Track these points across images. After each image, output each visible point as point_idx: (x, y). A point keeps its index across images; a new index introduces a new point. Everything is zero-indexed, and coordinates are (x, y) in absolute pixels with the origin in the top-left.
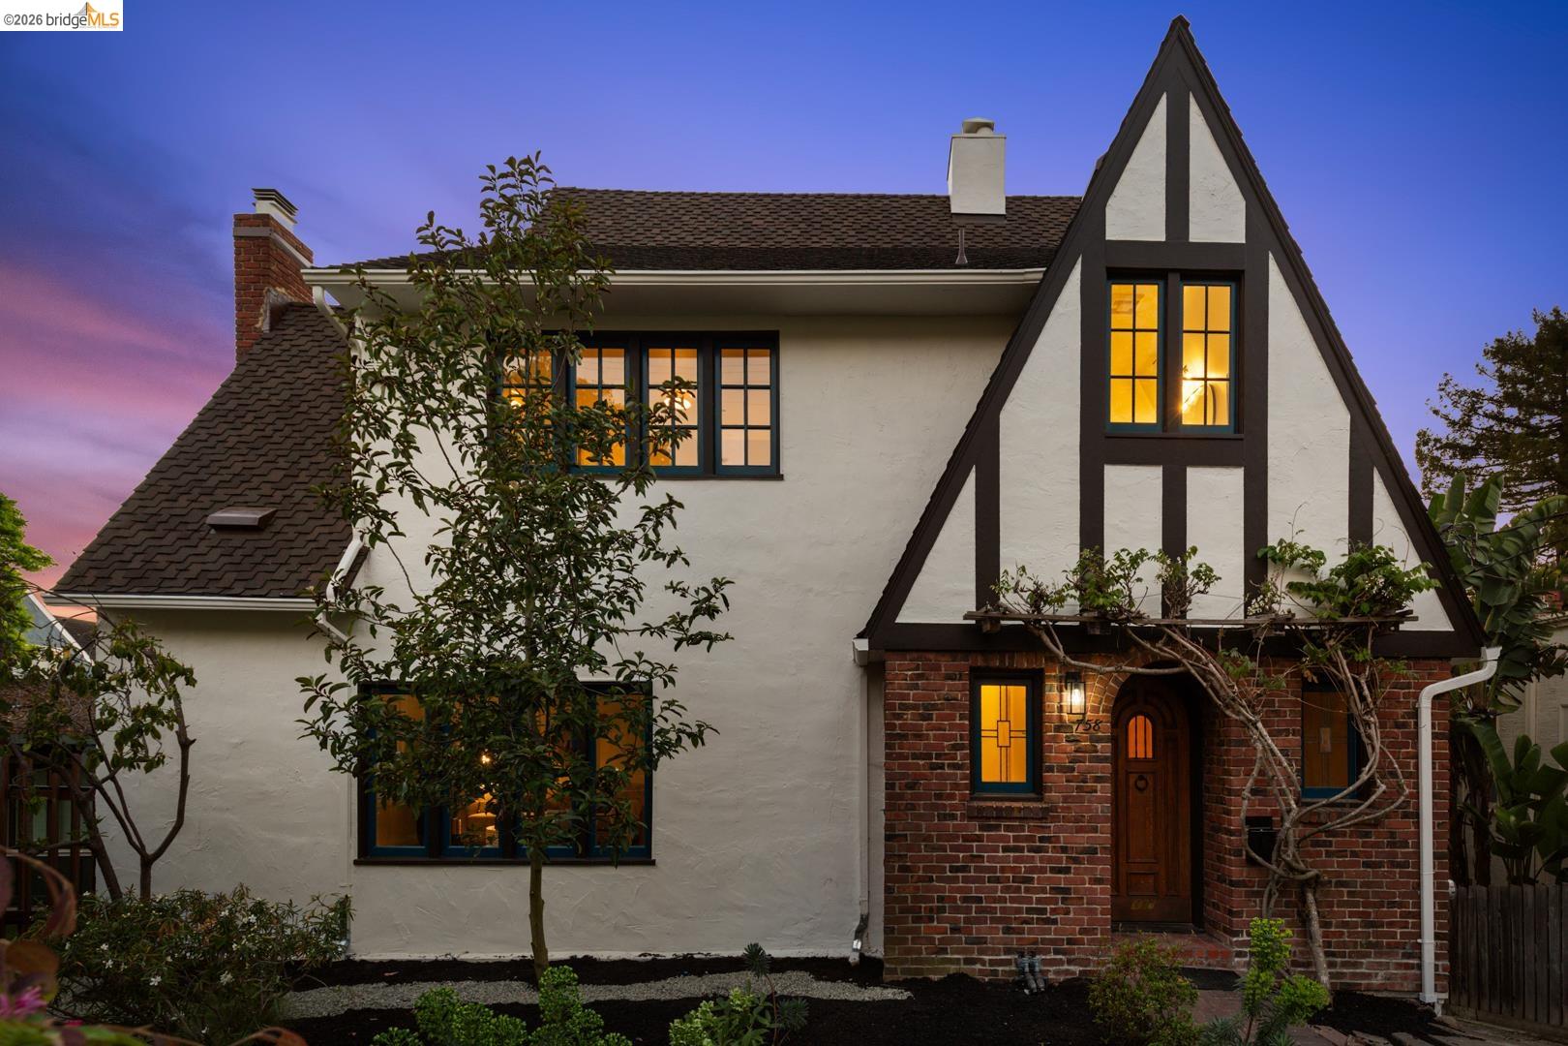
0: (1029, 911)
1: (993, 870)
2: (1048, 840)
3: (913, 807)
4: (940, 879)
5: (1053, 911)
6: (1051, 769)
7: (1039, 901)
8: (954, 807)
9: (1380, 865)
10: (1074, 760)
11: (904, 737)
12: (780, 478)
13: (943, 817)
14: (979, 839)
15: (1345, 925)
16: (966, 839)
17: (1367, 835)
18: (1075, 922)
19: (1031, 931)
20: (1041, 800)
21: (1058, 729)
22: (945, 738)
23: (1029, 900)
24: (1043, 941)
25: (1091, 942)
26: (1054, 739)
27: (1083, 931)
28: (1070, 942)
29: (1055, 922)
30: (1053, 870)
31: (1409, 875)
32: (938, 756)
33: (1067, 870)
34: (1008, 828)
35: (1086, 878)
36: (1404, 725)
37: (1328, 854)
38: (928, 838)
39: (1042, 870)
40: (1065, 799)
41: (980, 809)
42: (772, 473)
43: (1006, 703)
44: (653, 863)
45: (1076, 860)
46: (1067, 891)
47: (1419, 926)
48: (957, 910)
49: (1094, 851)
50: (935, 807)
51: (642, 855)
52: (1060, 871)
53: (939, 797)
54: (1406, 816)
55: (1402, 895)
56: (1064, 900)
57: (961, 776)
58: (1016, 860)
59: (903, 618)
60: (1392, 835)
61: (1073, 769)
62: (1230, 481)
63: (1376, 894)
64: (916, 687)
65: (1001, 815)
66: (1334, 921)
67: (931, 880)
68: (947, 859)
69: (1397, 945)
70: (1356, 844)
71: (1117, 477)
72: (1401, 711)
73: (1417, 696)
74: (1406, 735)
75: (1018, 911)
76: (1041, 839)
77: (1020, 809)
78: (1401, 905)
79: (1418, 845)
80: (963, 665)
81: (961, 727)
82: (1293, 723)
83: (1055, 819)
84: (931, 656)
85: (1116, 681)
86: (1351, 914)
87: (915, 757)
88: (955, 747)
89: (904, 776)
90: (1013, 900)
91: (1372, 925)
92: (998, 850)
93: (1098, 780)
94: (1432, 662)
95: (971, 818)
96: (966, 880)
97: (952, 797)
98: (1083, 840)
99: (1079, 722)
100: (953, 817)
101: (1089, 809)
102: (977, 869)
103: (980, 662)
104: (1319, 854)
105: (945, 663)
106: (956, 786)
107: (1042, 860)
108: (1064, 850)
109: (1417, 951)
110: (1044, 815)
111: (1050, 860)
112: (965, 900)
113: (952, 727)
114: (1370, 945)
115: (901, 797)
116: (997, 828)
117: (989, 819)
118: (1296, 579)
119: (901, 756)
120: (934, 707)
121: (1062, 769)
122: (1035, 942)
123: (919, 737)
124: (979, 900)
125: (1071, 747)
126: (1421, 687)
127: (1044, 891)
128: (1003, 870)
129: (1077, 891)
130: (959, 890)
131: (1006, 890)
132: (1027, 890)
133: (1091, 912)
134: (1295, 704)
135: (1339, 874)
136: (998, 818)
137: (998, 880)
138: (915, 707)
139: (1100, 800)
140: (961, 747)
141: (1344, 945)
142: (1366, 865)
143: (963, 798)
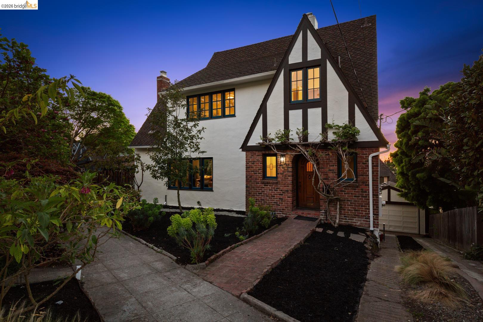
0: (274, 203)
1: (267, 194)
2: (278, 188)
3: (251, 181)
4: (256, 195)
5: (279, 203)
6: (279, 174)
7: (276, 201)
8: (259, 181)
9: (359, 197)
10: (283, 172)
11: (249, 167)
12: (235, 116)
13: (257, 183)
14: (264, 188)
15: (349, 210)
16: (261, 188)
17: (355, 189)
18: (283, 205)
19: (274, 207)
20: (277, 180)
21: (280, 166)
22: (257, 168)
23: (274, 201)
24: (277, 209)
25: (287, 210)
26: (279, 168)
27: (285, 208)
28: (283, 209)
29: (280, 205)
30: (279, 195)
31: (367, 199)
32: (256, 171)
33: (282, 195)
34: (270, 186)
35: (286, 196)
36: (365, 164)
37: (345, 194)
38: (254, 187)
39: (277, 195)
40: (282, 180)
41: (264, 182)
42: (234, 116)
43: (271, 161)
44: (213, 191)
45: (284, 193)
46: (282, 199)
47: (369, 211)
48: (259, 202)
49: (288, 191)
50: (255, 181)
51: (211, 190)
52: (281, 195)
53: (256, 179)
54: (366, 185)
55: (365, 204)
56: (281, 201)
57: (261, 175)
58: (271, 192)
59: (249, 144)
60: (362, 190)
61: (283, 174)
62: (318, 111)
63: (358, 203)
64: (251, 158)
65: (268, 183)
66: (346, 209)
67: (254, 195)
68: (258, 191)
69: (364, 216)
70: (352, 192)
71: (291, 112)
72: (364, 160)
73: (368, 157)
74: (365, 166)
75: (272, 202)
76: (277, 188)
77: (272, 182)
78: (364, 206)
79: (369, 192)
80: (260, 153)
81: (260, 165)
82: (335, 163)
83: (280, 184)
84: (254, 152)
85: (293, 155)
86: (351, 208)
87: (251, 171)
88: (259, 169)
89: (249, 175)
90: (271, 200)
91: (357, 211)
92: (268, 190)
93: (289, 176)
94: (373, 148)
95: (262, 184)
96: (261, 196)
97: (258, 179)
98: (286, 188)
99: (285, 164)
100: (259, 183)
101: (287, 182)
102: (263, 194)
103: (264, 152)
104: (342, 193)
105: (257, 153)
106: (259, 177)
107: (277, 192)
108: (281, 190)
109: (369, 218)
110: (277, 183)
111: (278, 192)
112: (261, 200)
113: (258, 166)
114: (356, 215)
115: (249, 179)
116: (268, 186)
117: (266, 184)
118: (335, 131)
119: (249, 171)
120: (255, 162)
121: (281, 174)
122: (275, 209)
123: (252, 167)
124: (264, 200)
125: (283, 169)
126: (370, 154)
127: (277, 199)
128: (269, 194)
129: (284, 199)
130: (260, 198)
131: (269, 198)
132: (274, 198)
133: (288, 204)
134: (335, 159)
135: (348, 198)
136: (268, 184)
137: (268, 196)
138: (251, 162)
139: (290, 180)
140: (260, 169)
141: (349, 215)
142: (355, 196)
143: (261, 179)
